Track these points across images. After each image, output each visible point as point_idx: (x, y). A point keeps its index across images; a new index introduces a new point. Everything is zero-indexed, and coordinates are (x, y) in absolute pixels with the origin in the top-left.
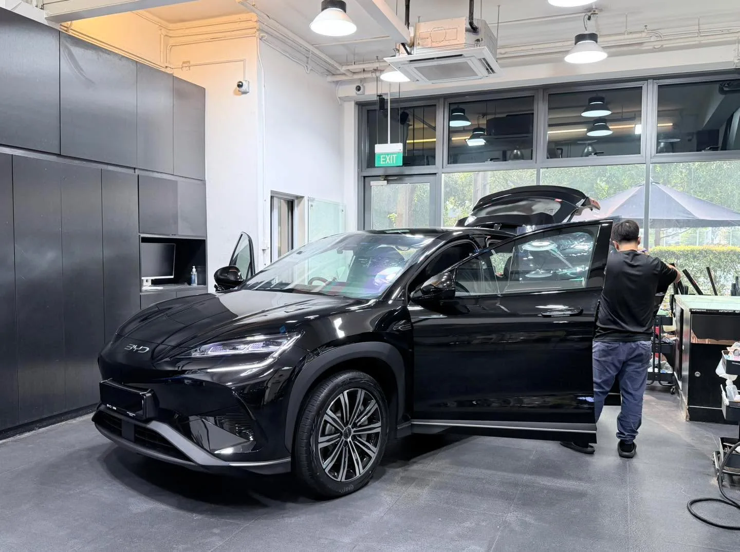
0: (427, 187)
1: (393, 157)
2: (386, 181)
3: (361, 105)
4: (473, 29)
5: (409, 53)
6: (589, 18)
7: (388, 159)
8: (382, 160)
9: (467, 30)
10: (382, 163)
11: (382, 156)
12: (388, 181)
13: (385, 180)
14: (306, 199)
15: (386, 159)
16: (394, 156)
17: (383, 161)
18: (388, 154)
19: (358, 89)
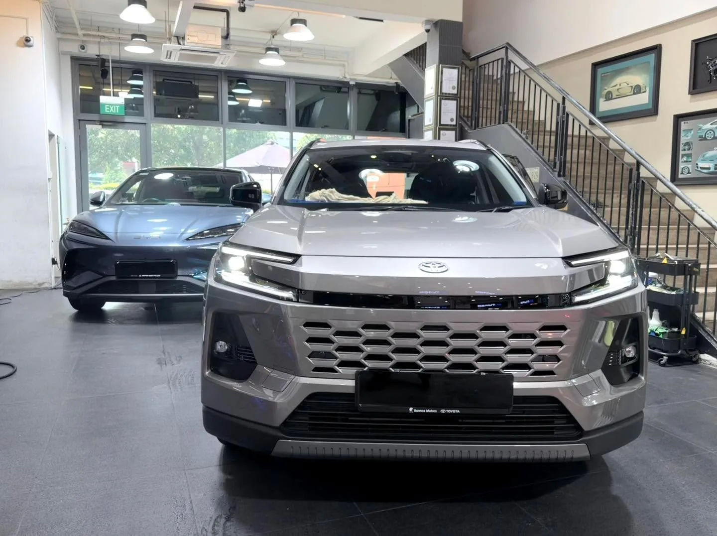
0: (136, 133)
1: (116, 108)
2: (101, 126)
3: (74, 59)
4: (226, 37)
5: (179, 44)
6: (273, 37)
7: (112, 108)
8: (106, 108)
9: (222, 37)
10: (106, 111)
11: (106, 106)
12: (103, 126)
13: (100, 124)
14: (56, 137)
15: (110, 109)
16: (118, 107)
17: (107, 110)
18: (112, 105)
19: (83, 48)
